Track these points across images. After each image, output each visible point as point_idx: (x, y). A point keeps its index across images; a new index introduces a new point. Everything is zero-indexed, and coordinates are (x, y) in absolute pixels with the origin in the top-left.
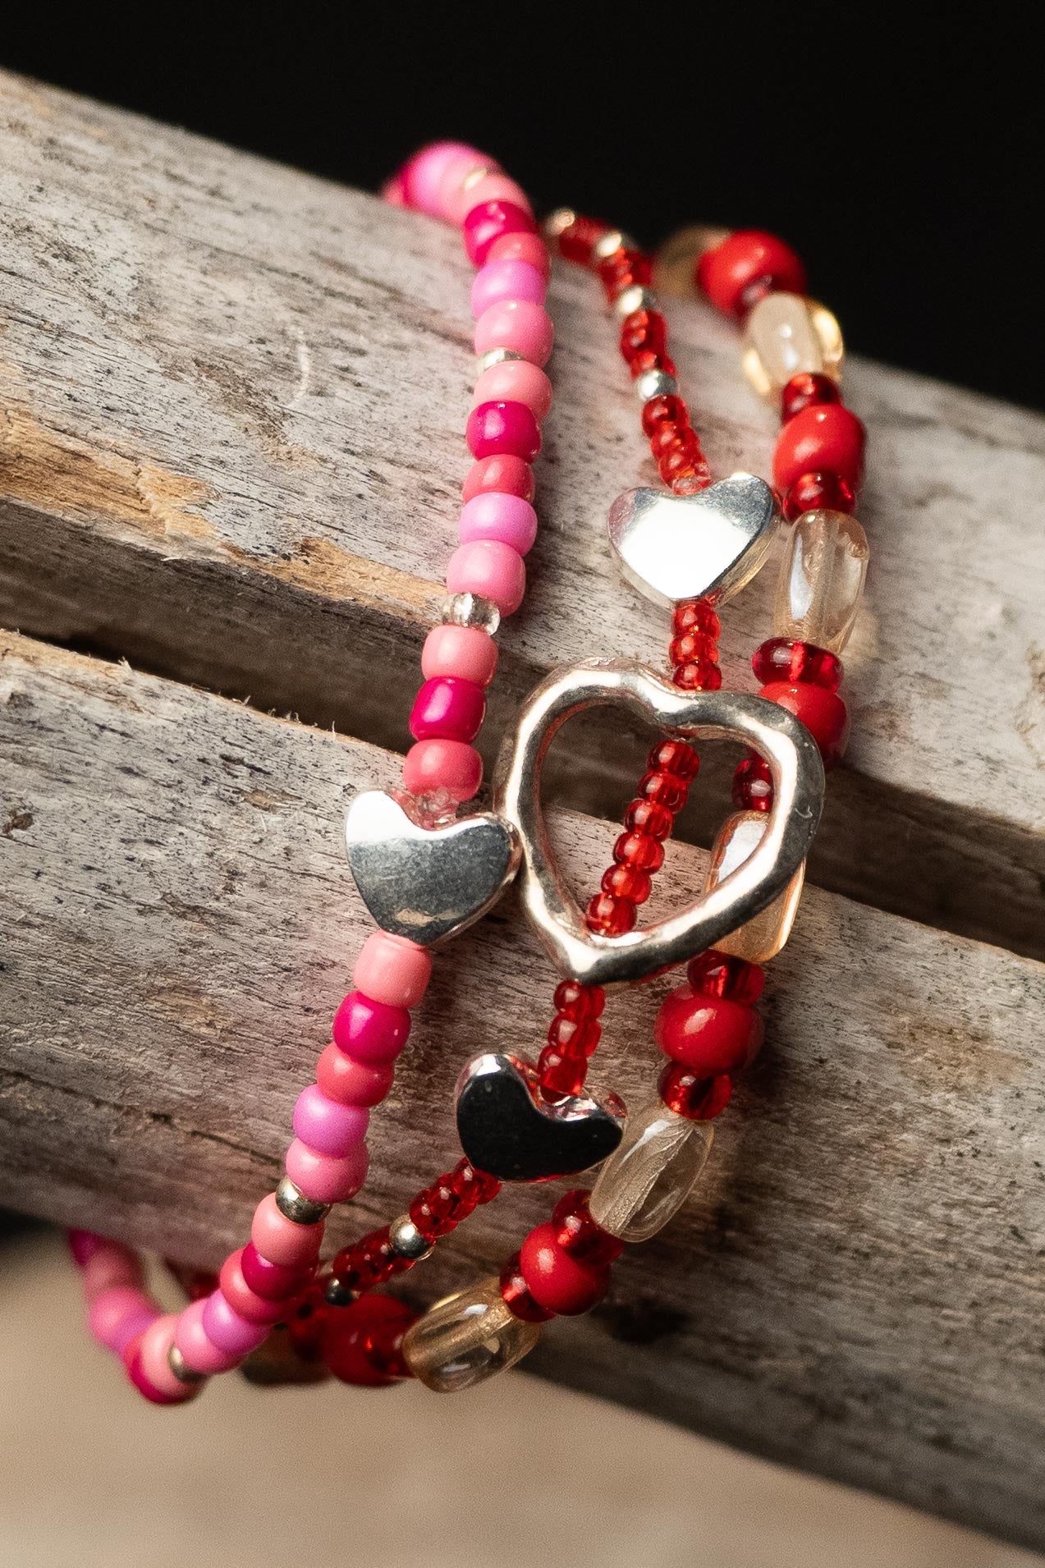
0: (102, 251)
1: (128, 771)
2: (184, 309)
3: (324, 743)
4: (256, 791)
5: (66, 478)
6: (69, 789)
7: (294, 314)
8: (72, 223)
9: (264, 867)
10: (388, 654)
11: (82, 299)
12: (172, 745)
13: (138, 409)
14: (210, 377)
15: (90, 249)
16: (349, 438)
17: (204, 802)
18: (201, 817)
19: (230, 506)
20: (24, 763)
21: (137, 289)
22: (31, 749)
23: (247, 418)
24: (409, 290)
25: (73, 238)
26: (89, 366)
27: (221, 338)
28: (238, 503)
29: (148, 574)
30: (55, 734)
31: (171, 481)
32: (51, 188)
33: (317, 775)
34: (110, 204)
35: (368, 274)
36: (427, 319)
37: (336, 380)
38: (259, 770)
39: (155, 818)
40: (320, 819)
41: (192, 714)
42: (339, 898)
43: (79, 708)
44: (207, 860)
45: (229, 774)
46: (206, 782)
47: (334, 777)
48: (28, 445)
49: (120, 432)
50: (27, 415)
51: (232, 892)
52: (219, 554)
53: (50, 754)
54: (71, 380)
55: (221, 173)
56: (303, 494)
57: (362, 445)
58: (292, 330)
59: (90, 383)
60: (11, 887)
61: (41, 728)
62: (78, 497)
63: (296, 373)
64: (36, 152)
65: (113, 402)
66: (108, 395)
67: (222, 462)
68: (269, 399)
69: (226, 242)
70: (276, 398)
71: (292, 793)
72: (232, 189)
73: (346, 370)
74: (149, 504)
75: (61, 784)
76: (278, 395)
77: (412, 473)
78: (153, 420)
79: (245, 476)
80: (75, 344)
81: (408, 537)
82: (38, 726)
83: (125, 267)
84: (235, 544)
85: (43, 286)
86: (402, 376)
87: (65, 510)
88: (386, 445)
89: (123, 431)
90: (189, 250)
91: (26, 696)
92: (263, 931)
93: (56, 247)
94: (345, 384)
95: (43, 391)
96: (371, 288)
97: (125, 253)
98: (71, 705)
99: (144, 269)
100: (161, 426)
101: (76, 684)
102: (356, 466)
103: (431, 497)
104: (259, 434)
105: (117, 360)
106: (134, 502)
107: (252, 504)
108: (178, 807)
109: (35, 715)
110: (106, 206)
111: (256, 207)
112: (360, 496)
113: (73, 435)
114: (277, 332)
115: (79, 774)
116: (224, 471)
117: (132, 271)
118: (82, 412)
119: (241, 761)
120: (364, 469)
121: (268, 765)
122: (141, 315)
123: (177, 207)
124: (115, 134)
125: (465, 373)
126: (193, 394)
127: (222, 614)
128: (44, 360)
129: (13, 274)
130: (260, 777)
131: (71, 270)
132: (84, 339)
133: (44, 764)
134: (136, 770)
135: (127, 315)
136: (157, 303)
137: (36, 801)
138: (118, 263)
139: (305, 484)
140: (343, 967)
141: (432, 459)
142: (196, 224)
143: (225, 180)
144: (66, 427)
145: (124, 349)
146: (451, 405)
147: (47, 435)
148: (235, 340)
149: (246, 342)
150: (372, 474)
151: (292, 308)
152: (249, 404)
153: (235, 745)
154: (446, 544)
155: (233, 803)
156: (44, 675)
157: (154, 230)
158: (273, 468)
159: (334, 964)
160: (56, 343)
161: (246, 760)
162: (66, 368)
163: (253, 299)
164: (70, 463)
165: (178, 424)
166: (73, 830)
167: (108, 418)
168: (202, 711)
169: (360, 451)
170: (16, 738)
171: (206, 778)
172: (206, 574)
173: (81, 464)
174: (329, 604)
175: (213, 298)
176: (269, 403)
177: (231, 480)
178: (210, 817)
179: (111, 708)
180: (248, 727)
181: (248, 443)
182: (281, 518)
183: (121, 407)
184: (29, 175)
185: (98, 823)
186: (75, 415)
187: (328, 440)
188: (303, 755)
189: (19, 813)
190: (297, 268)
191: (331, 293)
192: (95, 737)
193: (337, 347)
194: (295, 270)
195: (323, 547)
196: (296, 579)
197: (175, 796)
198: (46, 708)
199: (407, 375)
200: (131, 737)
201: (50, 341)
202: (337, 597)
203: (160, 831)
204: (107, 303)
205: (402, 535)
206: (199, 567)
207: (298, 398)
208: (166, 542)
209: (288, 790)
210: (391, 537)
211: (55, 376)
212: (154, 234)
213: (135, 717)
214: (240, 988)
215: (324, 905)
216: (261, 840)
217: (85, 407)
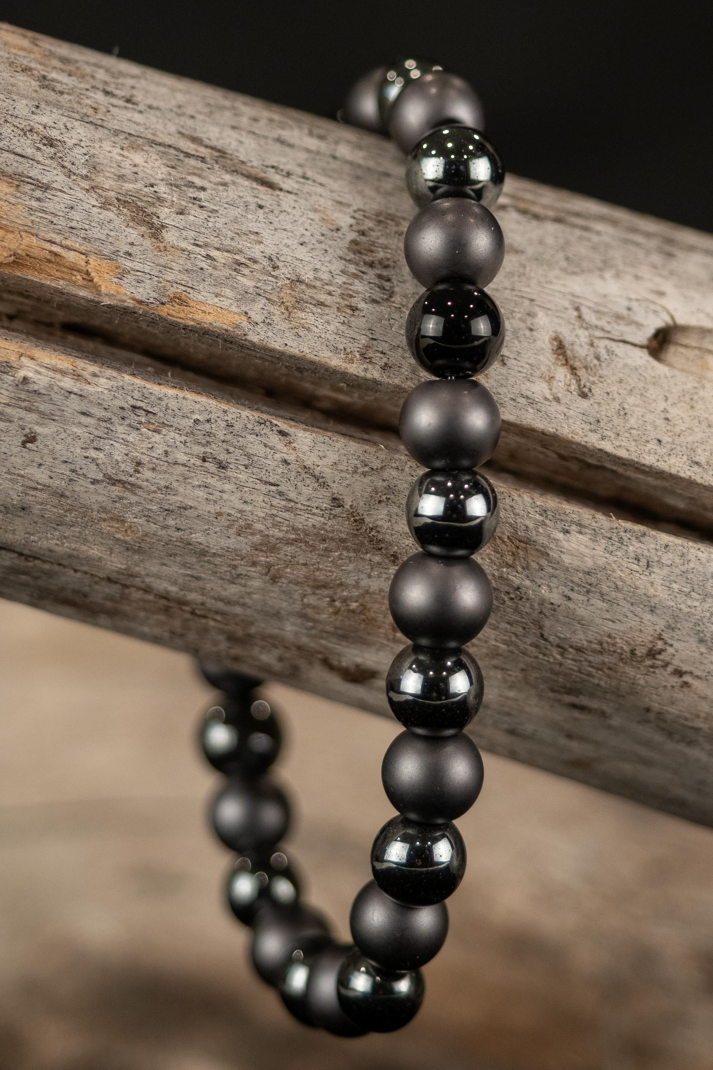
0: (69, 140)
1: (84, 414)
2: (111, 170)
3: (184, 398)
4: (149, 423)
6: (55, 423)
7: (169, 169)
8: (54, 125)
9: (155, 460)
11: (59, 168)
12: (106, 401)
13: (87, 227)
14: (124, 207)
15: (63, 140)
16: (197, 237)
17: (123, 429)
18: (121, 436)
19: (134, 278)
20: (31, 411)
21: (87, 160)
22: (34, 404)
23: (143, 229)
24: (229, 150)
25: (54, 134)
26: (62, 205)
27: (130, 185)
28: (139, 276)
30: (47, 397)
31: (105, 265)
32: (43, 106)
33: (180, 414)
35: (207, 142)
36: (239, 166)
37: (190, 205)
38: (151, 412)
39: (98, 437)
40: (182, 436)
41: (116, 385)
42: (193, 474)
43: (59, 383)
44: (125, 458)
45: (136, 414)
46: (123, 419)
47: (189, 415)
48: (31, 249)
49: (78, 240)
50: (31, 233)
51: (139, 472)
52: (127, 303)
53: (44, 406)
54: (52, 213)
55: (133, 87)
56: (173, 269)
57: (203, 241)
58: (167, 178)
59: (62, 214)
60: (26, 471)
63: (169, 202)
64: (35, 85)
65: (74, 224)
66: (72, 221)
67: (130, 254)
68: (155, 218)
70: (158, 217)
71: (168, 423)
72: (139, 97)
73: (194, 199)
74: (93, 277)
75: (50, 421)
76: (160, 215)
77: (229, 255)
78: (96, 233)
79: (141, 260)
80: (55, 194)
81: (226, 290)
82: (38, 393)
83: (81, 149)
84: (137, 297)
85: (38, 162)
86: (225, 201)
88: (216, 240)
90: (114, 136)
91: (31, 378)
92: (155, 492)
93: (45, 139)
94: (196, 207)
95: (39, 220)
96: (209, 151)
97: (82, 140)
98: (55, 382)
99: (91, 149)
100: (99, 236)
101: (57, 370)
102: (200, 253)
103: (239, 267)
104: (148, 238)
105: (77, 201)
106: (85, 276)
107: (145, 276)
108: (110, 431)
109: (36, 388)
110: (72, 114)
111: (150, 107)
112: (202, 269)
113: (54, 243)
114: (160, 179)
115: (60, 416)
116: (131, 258)
117: (85, 151)
119: (139, 408)
120: (205, 254)
121: (155, 410)
122: (89, 175)
123: (108, 111)
124: (78, 68)
125: (258, 197)
126: (116, 217)
128: (38, 203)
129: (23, 156)
130: (152, 416)
131: (53, 152)
132: (59, 190)
133: (41, 411)
134: (89, 414)
135: (82, 176)
136: (97, 167)
137: (37, 429)
138: (77, 146)
140: (196, 509)
141: (239, 246)
142: (119, 120)
143: (135, 92)
145: (80, 194)
146: (250, 216)
147: (41, 243)
148: (138, 186)
149: (143, 186)
150: (208, 257)
151: (167, 166)
152: (144, 221)
153: (138, 400)
155: (139, 429)
156: (40, 366)
157: (96, 126)
158: (157, 256)
159: (191, 507)
160: (44, 193)
161: (143, 407)
162: (50, 207)
163: (147, 162)
165: (108, 234)
166: (57, 443)
167: (71, 232)
168: (121, 384)
169: (202, 244)
170: (28, 399)
171: (125, 416)
174: (186, 326)
175: (126, 163)
176: (155, 220)
177: (135, 263)
178: (127, 436)
179: (75, 382)
181: (143, 243)
182: (161, 283)
183: (78, 227)
184: (31, 99)
185: (69, 440)
187: (186, 239)
188: (173, 404)
189: (30, 436)
190: (170, 142)
191: (188, 155)
192: (67, 397)
193: (190, 186)
195: (183, 297)
196: (169, 315)
197: (108, 426)
198: (41, 384)
199: (227, 200)
200: (85, 397)
201: (41, 193)
202: (190, 322)
203: (102, 444)
204: (72, 169)
205: (223, 289)
206: (119, 307)
207: (170, 217)
208: (102, 296)
209: (166, 422)
210: (217, 290)
211: (44, 211)
212: (97, 128)
213: (88, 387)
214: (144, 519)
215: (185, 479)
216: (153, 447)
217: (59, 227)
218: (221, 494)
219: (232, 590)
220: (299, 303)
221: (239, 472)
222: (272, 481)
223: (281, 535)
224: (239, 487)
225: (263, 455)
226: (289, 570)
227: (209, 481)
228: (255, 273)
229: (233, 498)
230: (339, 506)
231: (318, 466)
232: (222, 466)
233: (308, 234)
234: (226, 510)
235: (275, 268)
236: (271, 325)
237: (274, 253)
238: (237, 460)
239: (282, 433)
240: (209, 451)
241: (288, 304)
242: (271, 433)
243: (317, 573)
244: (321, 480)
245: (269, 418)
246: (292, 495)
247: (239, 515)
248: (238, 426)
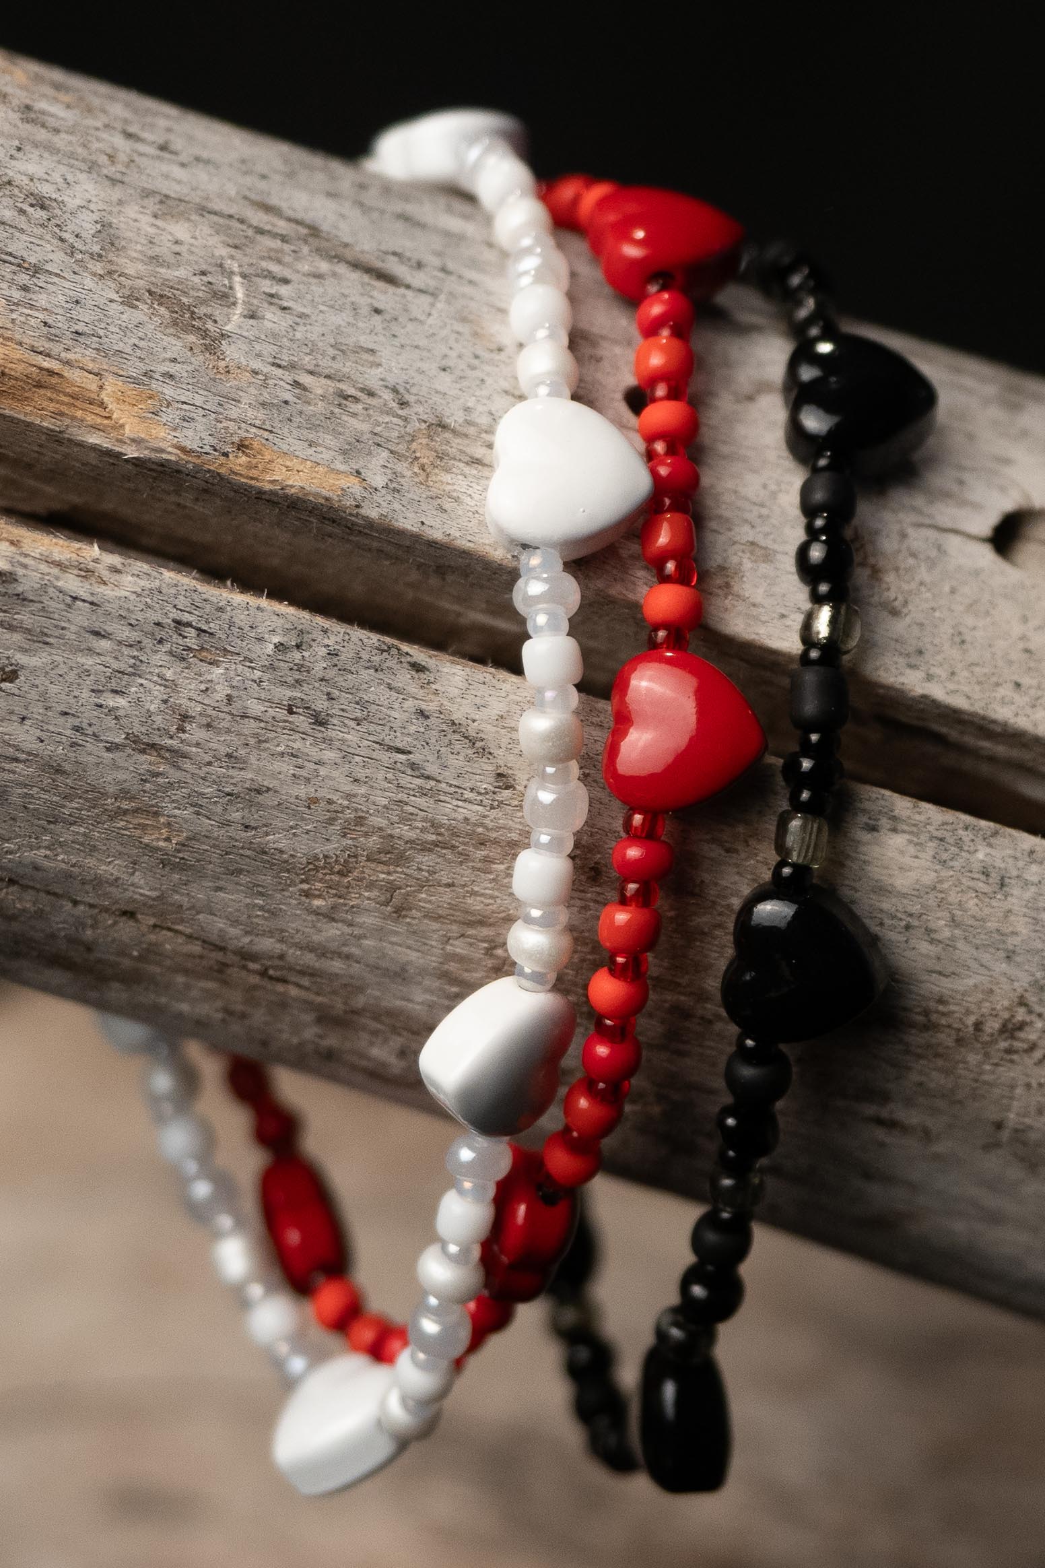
0: (70, 200)
1: (97, 634)
2: (139, 247)
3: (258, 607)
4: (202, 649)
5: (42, 391)
6: (47, 648)
7: (229, 249)
8: (46, 177)
9: (210, 711)
10: (310, 531)
11: (55, 241)
12: (132, 612)
13: (101, 333)
14: (160, 304)
15: (60, 199)
16: (277, 354)
17: (160, 658)
18: (157, 671)
19: (178, 413)
20: (11, 628)
21: (100, 231)
22: (16, 617)
23: (192, 338)
24: (325, 227)
25: (46, 190)
26: (61, 297)
27: (169, 271)
28: (185, 410)
29: (112, 468)
30: (36, 605)
31: (129, 393)
32: (27, 148)
33: (253, 635)
34: (77, 160)
35: (290, 213)
36: (340, 250)
37: (266, 305)
38: (205, 631)
39: (120, 672)
40: (255, 671)
41: (149, 586)
42: (272, 735)
43: (55, 583)
44: (163, 706)
45: (180, 635)
46: (161, 641)
47: (266, 636)
48: (10, 365)
49: (87, 353)
50: (10, 339)
51: (184, 731)
52: (170, 453)
53: (32, 621)
54: (46, 310)
55: (169, 130)
56: (239, 401)
57: (287, 359)
58: (228, 263)
59: (61, 311)
61: (24, 600)
62: (52, 406)
63: (232, 300)
64: (15, 117)
65: (80, 327)
66: (77, 322)
67: (171, 376)
68: (210, 322)
69: (172, 189)
70: (215, 322)
71: (233, 649)
72: (178, 143)
73: (272, 296)
74: (111, 412)
75: (41, 645)
76: (217, 319)
77: (329, 382)
78: (115, 342)
79: (189, 387)
80: (49, 280)
81: (326, 436)
82: (22, 599)
83: (91, 214)
84: (183, 444)
85: (22, 231)
86: (320, 300)
87: (43, 418)
88: (307, 359)
89: (89, 352)
90: (143, 198)
91: (11, 573)
92: (210, 764)
93: (32, 198)
94: (273, 308)
95: (23, 319)
96: (293, 226)
97: (90, 201)
98: (49, 580)
99: (105, 215)
100: (120, 347)
101: (52, 563)
102: (283, 377)
103: (345, 402)
104: (202, 352)
105: (83, 291)
106: (98, 410)
107: (196, 411)
108: (138, 663)
109: (19, 589)
110: (72, 161)
111: (198, 159)
112: (286, 402)
113: (48, 355)
114: (216, 265)
115: (56, 637)
116: (173, 383)
117: (96, 217)
118: (56, 336)
119: (189, 625)
120: (289, 379)
121: (213, 627)
122: (104, 254)
123: (133, 161)
124: (81, 99)
125: (372, 297)
126: (146, 319)
127: (174, 498)
128: (23, 293)
130: (206, 637)
131: (45, 217)
132: (57, 275)
133: (27, 629)
134: (103, 633)
135: (92, 254)
136: (116, 243)
137: (20, 659)
138: (84, 210)
139: (241, 393)
140: (276, 792)
141: (346, 370)
142: (149, 175)
143: (172, 137)
144: (42, 349)
145: (89, 282)
146: (360, 324)
147: (27, 355)
148: (182, 273)
149: (191, 274)
150: (296, 384)
151: (228, 245)
152: (194, 326)
153: (184, 611)
154: (358, 441)
155: (184, 659)
156: (26, 556)
157: (113, 181)
158: (214, 380)
159: (269, 789)
160: (32, 279)
161: (194, 624)
162: (42, 299)
163: (195, 238)
164: (45, 378)
165: (135, 345)
166: (51, 683)
167: (77, 341)
168: (157, 583)
169: (286, 364)
171: (161, 638)
172: (160, 469)
173: (55, 380)
174: (261, 492)
175: (163, 238)
176: (210, 325)
177: (179, 391)
178: (164, 671)
179: (82, 582)
180: (195, 596)
181: (193, 360)
182: (221, 422)
183: (88, 332)
184: (10, 137)
185: (72, 677)
186: (50, 339)
187: (258, 355)
188: (241, 619)
189: (7, 669)
190: (232, 211)
191: (260, 231)
192: (69, 606)
193: (265, 277)
194: (232, 212)
195: (255, 445)
196: (234, 472)
197: (136, 653)
198: (28, 582)
199: (324, 300)
200: (98, 605)
201: (28, 277)
202: (268, 487)
203: (124, 683)
204: (76, 244)
205: (320, 434)
206: (153, 463)
207: (234, 321)
208: (125, 443)
209: (229, 648)
210: (311, 436)
211: (32, 307)
212: (114, 185)
213: (101, 589)
214: (192, 809)
215: (260, 742)
216: (207, 689)
217: (57, 332)
218: (316, 767)
219: (331, 932)
220: (441, 459)
221: (346, 730)
222: (400, 745)
223: (412, 835)
224: (347, 756)
225: (386, 703)
226: (424, 896)
227: (297, 745)
228: (371, 412)
229: (336, 774)
230: (507, 788)
231: (474, 721)
232: (320, 721)
233: (453, 354)
234: (325, 793)
235: (403, 404)
236: (398, 491)
237: (400, 381)
238: (343, 710)
239: (418, 668)
240: (299, 695)
241: (425, 461)
242: (398, 666)
243: (469, 901)
244: (479, 744)
245: (396, 642)
246: (432, 769)
247: (346, 803)
248: (347, 655)
